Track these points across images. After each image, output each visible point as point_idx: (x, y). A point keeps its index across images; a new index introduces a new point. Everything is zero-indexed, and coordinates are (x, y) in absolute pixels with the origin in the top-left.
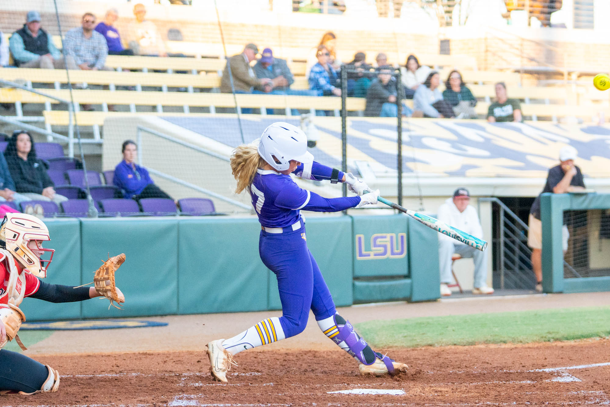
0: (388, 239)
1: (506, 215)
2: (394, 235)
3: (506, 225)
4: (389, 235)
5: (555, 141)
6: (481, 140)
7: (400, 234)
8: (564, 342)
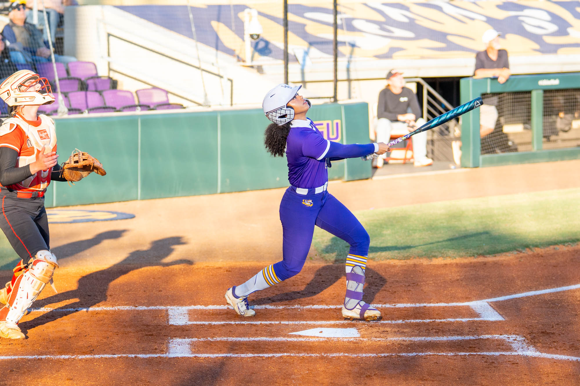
0: (325, 126)
1: (429, 94)
2: (330, 122)
3: (429, 103)
4: (325, 123)
5: (473, 19)
6: (406, 20)
7: (335, 121)
8: (486, 257)
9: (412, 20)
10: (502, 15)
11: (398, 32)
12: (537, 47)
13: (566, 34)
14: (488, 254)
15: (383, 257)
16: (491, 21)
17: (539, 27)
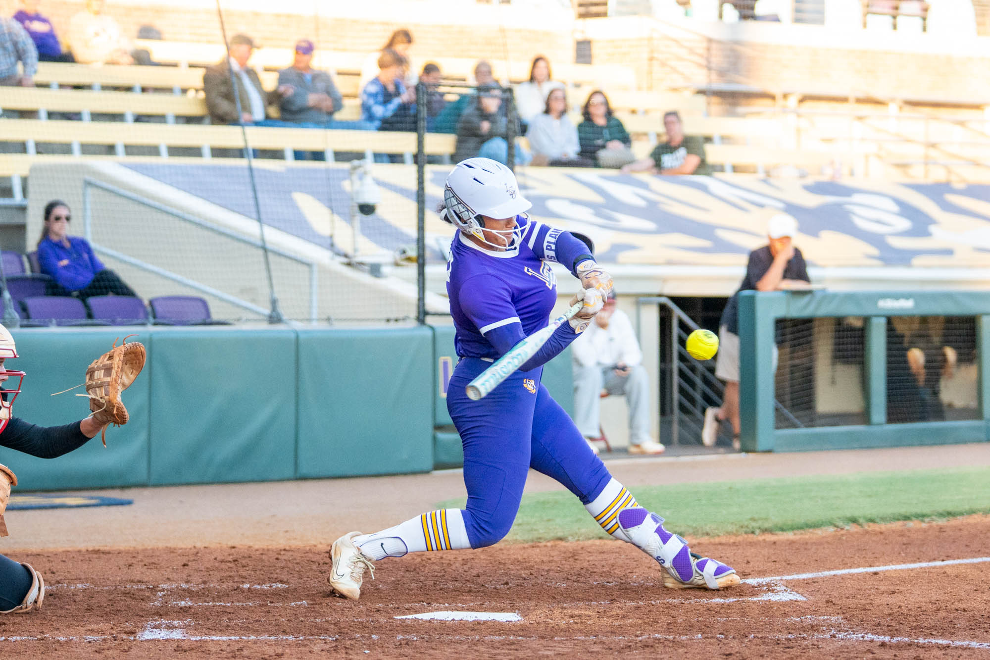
1: (681, 324)
3: (681, 341)
5: (761, 206)
6: (642, 203)
8: (776, 535)
9: (652, 204)
10: (813, 201)
11: (627, 221)
12: (874, 251)
13: (926, 234)
14: (779, 531)
15: (583, 536)
16: (791, 209)
17: (879, 222)
